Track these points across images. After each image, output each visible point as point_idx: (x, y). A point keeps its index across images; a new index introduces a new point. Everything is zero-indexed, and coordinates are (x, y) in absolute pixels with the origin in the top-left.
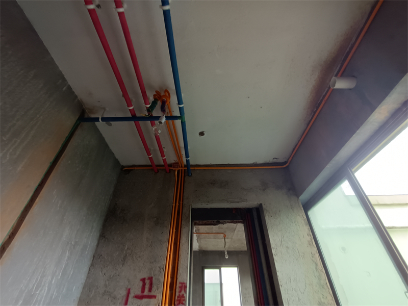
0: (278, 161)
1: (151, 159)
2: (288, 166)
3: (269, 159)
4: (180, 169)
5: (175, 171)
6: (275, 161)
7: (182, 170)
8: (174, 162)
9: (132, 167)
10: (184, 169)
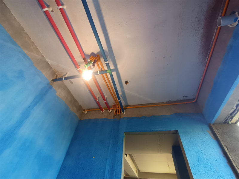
0: (188, 98)
1: (98, 103)
2: (196, 101)
3: (180, 97)
4: (118, 108)
5: (114, 110)
6: (185, 98)
8: (113, 104)
9: (89, 109)
10: (120, 109)
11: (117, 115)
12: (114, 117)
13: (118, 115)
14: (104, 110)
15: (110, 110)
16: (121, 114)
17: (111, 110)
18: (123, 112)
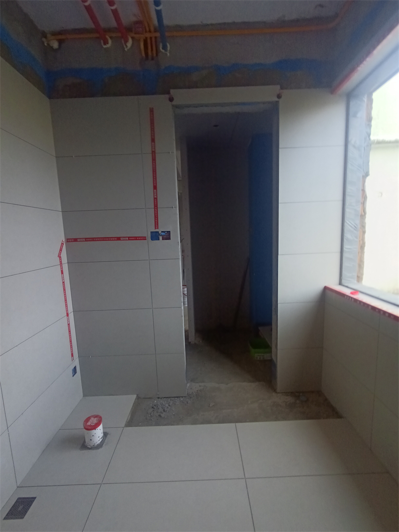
1: (89, 10)
2: (337, 25)
3: (309, 8)
4: (148, 35)
5: (139, 40)
7: (151, 38)
8: (134, 19)
9: (60, 34)
10: (156, 38)
11: (150, 57)
12: (141, 63)
13: (153, 59)
14: (107, 37)
15: (126, 41)
16: (159, 54)
17: (130, 41)
18: (165, 47)
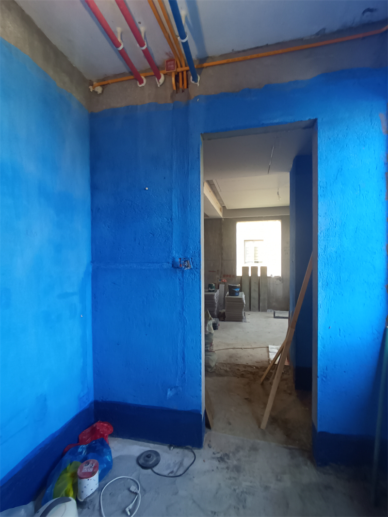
1: (123, 54)
4: (179, 69)
5: (170, 75)
7: (182, 72)
9: (104, 80)
10: (187, 71)
11: (181, 90)
12: (172, 96)
13: (183, 91)
16: (190, 86)
18: (195, 79)
